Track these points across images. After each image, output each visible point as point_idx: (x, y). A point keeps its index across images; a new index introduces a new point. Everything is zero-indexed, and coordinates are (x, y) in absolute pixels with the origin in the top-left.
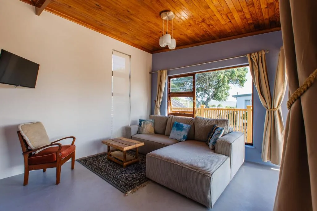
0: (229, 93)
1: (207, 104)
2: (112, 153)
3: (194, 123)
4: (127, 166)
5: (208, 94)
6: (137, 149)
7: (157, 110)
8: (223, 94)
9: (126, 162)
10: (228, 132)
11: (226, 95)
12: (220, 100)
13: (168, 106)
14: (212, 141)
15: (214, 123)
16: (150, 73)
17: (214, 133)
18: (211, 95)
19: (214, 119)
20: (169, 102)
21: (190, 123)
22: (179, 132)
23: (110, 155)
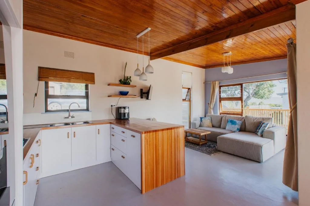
0: (273, 90)
1: (247, 102)
2: (188, 138)
3: (245, 120)
4: (202, 145)
5: (248, 93)
6: (206, 136)
7: (211, 111)
8: (266, 92)
9: (201, 142)
10: (272, 126)
11: (269, 93)
12: (262, 97)
13: (219, 107)
14: (260, 131)
15: (261, 120)
16: (204, 83)
17: (261, 126)
18: (252, 93)
19: (261, 118)
20: (220, 104)
21: (241, 119)
22: (233, 126)
23: (188, 139)
